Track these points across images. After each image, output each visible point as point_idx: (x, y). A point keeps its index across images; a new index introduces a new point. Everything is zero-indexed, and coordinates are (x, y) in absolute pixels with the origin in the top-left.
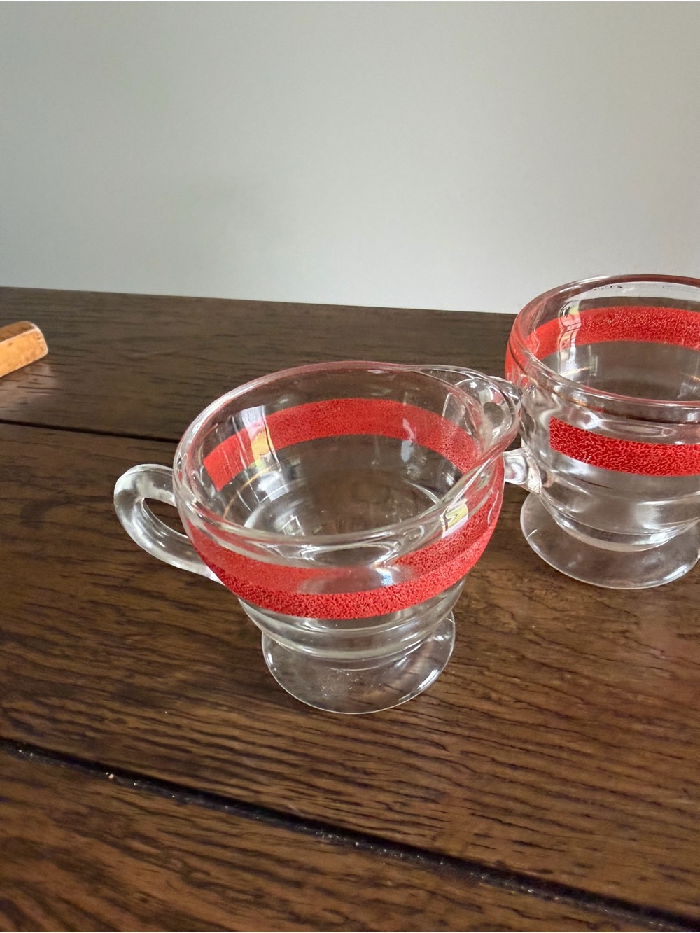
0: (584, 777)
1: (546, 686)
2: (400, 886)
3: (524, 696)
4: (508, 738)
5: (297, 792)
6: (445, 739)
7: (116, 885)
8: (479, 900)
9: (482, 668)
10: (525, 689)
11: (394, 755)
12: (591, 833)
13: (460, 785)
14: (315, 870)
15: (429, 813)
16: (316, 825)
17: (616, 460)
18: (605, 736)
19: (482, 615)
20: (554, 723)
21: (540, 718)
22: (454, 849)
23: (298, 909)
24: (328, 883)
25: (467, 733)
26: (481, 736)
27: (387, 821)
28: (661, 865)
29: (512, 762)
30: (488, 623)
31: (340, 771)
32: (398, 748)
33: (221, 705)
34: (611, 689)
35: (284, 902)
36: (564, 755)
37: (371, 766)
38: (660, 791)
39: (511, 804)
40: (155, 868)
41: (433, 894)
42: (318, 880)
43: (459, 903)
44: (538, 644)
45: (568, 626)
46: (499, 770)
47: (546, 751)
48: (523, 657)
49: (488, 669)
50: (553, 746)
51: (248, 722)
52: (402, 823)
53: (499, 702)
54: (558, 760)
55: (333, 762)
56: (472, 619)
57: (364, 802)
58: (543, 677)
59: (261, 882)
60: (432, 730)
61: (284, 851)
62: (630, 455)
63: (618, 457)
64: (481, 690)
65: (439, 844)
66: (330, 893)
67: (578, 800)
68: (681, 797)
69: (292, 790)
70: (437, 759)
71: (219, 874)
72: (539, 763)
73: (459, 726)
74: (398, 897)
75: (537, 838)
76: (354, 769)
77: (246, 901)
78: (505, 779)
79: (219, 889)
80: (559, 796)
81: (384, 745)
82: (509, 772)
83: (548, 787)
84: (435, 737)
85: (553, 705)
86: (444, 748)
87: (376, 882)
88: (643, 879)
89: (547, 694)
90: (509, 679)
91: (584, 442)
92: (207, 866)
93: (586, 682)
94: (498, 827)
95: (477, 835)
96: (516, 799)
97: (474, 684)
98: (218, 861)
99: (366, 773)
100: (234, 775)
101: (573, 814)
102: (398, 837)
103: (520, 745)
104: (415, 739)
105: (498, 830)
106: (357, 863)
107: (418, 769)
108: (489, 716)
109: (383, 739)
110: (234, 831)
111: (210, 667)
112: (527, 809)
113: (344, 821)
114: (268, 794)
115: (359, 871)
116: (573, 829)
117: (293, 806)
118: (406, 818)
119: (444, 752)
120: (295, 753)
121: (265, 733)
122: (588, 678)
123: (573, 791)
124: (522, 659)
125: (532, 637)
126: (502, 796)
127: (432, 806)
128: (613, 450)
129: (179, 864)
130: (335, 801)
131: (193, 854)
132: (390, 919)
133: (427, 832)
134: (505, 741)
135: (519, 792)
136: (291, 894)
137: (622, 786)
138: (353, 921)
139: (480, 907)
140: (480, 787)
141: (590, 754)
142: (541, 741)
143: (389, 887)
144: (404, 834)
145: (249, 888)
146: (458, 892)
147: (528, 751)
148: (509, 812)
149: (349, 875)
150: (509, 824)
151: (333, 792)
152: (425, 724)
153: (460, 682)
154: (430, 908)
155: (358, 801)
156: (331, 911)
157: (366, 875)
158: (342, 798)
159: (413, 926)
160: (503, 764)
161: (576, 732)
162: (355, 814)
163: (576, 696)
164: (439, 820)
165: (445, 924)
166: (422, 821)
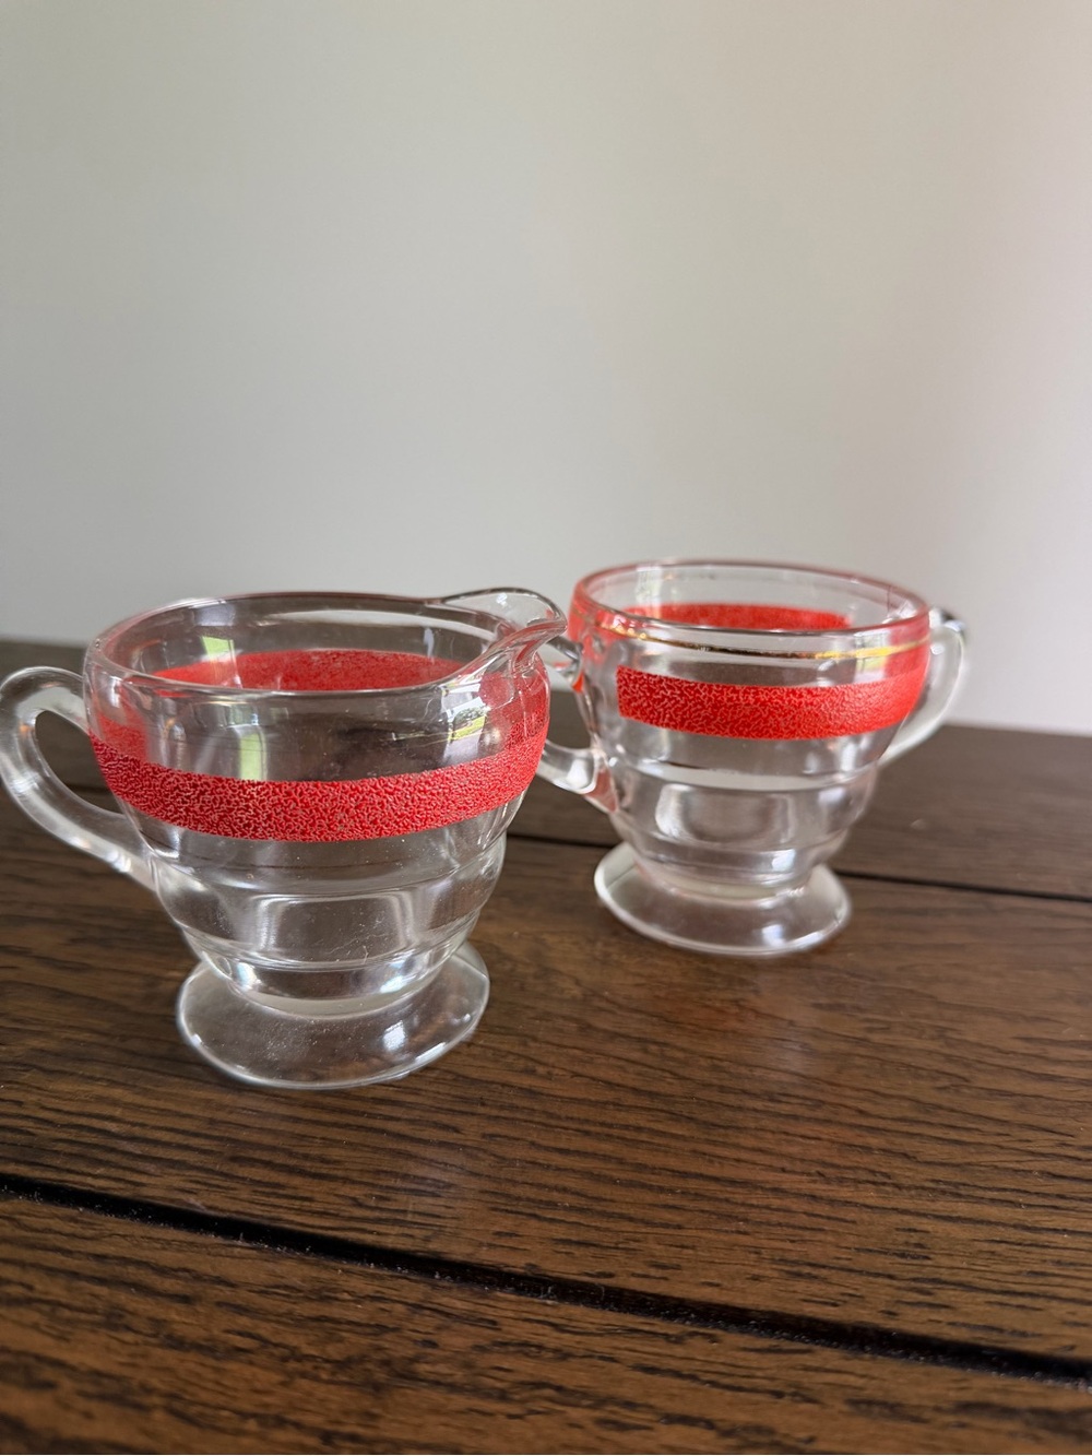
0: (673, 1163)
1: (619, 1058)
2: (360, 1299)
3: (588, 1070)
4: (559, 1118)
5: (205, 1184)
6: (458, 1121)
8: (490, 1313)
9: (526, 1038)
10: (589, 1062)
11: (373, 1140)
12: (679, 1227)
13: (476, 1175)
14: (218, 1281)
15: (422, 1208)
16: (229, 1228)
17: (699, 716)
18: (708, 1116)
19: (531, 980)
20: (630, 1099)
21: (610, 1095)
22: (458, 1251)
23: (181, 1330)
24: (242, 1297)
25: (495, 1112)
26: (518, 1115)
27: (351, 1218)
28: (783, 1261)
29: (562, 1145)
30: (540, 989)
31: (280, 1159)
32: (383, 1131)
33: (99, 1079)
34: (716, 1062)
35: (157, 1323)
36: (644, 1137)
37: (335, 1153)
38: (786, 1176)
39: (556, 1196)
41: (417, 1307)
42: (225, 1293)
44: (612, 1012)
45: (657, 993)
46: (541, 1157)
47: (615, 1132)
48: (590, 1026)
49: (535, 1039)
50: (627, 1127)
51: (139, 1100)
52: (378, 1221)
53: (549, 1077)
54: (636, 1143)
55: (273, 1149)
56: (516, 985)
57: (316, 1196)
58: (619, 1049)
59: (123, 1298)
60: (439, 1110)
61: (168, 1258)
62: (714, 706)
63: (701, 710)
64: (521, 1064)
65: (434, 1246)
66: (241, 1310)
67: (661, 1190)
68: (815, 1182)
69: (198, 1182)
70: (442, 1144)
71: (51, 1288)
72: (606, 1147)
73: (483, 1104)
74: (358, 1313)
75: (592, 1236)
76: (306, 1157)
77: (91, 1323)
78: (548, 1166)
79: (46, 1308)
80: (630, 1184)
81: (360, 1128)
82: (558, 1160)
83: (615, 1175)
84: (444, 1119)
85: (630, 1080)
86: (456, 1130)
87: (324, 1295)
88: (756, 1278)
89: (622, 1067)
90: (564, 1050)
91: (658, 694)
92: (30, 1277)
93: (680, 1055)
94: (533, 1223)
95: (499, 1234)
96: (565, 1190)
97: (512, 1057)
98: (52, 1272)
99: (325, 1161)
100: (101, 1163)
101: (652, 1205)
102: (369, 1239)
103: (576, 1126)
104: (412, 1122)
105: (532, 1228)
106: (294, 1270)
107: (410, 1156)
108: (531, 1093)
109: (361, 1121)
110: (89, 1233)
111: (88, 1035)
112: (582, 1202)
113: (280, 1220)
114: (155, 1186)
115: (296, 1281)
116: (648, 1223)
117: (197, 1203)
118: (384, 1215)
119: (455, 1135)
120: (208, 1137)
121: (163, 1112)
122: (683, 1050)
123: (655, 1180)
124: (586, 1028)
125: (604, 1005)
126: (543, 1186)
127: (430, 1200)
128: (693, 699)
130: (268, 1195)
132: (341, 1340)
133: (416, 1232)
134: (553, 1122)
135: (571, 1182)
136: (175, 1315)
137: (729, 1172)
138: (276, 1345)
139: (494, 1323)
140: (509, 1176)
141: (682, 1136)
142: (609, 1121)
143: (344, 1301)
144: (379, 1234)
145: (100, 1305)
146: (459, 1304)
147: (587, 1133)
148: (552, 1205)
149: (278, 1287)
150: (552, 1221)
151: (267, 1184)
152: (429, 1102)
153: (490, 1053)
154: (411, 1326)
155: (307, 1195)
156: (240, 1334)
157: (307, 1286)
158: (281, 1192)
159: (379, 1349)
160: (547, 1149)
161: (662, 1111)
162: (300, 1211)
163: (663, 1070)
164: (438, 1217)
165: (434, 1345)
166: (409, 1218)
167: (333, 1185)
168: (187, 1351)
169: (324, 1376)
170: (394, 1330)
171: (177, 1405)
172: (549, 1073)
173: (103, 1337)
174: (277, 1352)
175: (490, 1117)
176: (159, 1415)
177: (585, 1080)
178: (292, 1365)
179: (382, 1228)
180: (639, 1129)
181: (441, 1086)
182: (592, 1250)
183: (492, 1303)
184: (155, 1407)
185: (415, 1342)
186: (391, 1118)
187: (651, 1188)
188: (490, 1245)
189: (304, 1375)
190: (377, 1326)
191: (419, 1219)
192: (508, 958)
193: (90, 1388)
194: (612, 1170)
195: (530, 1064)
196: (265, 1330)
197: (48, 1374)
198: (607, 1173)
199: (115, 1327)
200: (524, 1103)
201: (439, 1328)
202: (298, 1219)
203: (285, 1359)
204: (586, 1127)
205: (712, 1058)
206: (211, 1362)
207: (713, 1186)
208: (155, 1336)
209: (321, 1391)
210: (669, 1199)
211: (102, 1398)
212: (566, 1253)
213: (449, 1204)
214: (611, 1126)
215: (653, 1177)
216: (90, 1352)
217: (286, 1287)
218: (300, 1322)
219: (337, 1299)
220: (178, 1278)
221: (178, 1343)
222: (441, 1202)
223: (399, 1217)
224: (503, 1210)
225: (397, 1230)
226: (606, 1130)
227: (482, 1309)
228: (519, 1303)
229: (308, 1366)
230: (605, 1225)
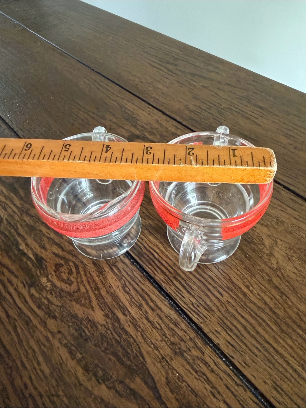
0: (266, 336)
2: (182, 330)
3: (263, 295)
6: (224, 293)
7: (105, 278)
8: (204, 350)
9: (253, 275)
10: (264, 292)
12: (256, 356)
13: (220, 311)
14: (159, 308)
15: (204, 314)
16: (167, 296)
18: (285, 328)
19: (265, 256)
20: (268, 311)
21: (263, 306)
22: (206, 330)
23: (150, 317)
24: (162, 315)
25: (233, 295)
26: (238, 299)
27: (190, 308)
28: (275, 383)
29: (244, 315)
30: (266, 260)
31: (183, 283)
32: (206, 286)
35: (147, 312)
36: (264, 324)
37: (195, 287)
38: (293, 359)
39: (234, 328)
40: (117, 280)
41: (191, 339)
42: (160, 312)
43: (197, 347)
44: (281, 279)
45: (298, 279)
46: (236, 315)
47: (258, 318)
48: (271, 280)
49: (255, 277)
50: (262, 319)
51: (164, 250)
52: (194, 311)
54: (260, 325)
55: (183, 279)
56: (260, 255)
57: (186, 297)
58: (274, 292)
59: (143, 303)
60: (221, 287)
61: (154, 297)
64: (248, 283)
65: (202, 326)
66: (161, 318)
67: (259, 342)
68: (299, 366)
69: (166, 280)
70: (217, 298)
71: (133, 293)
72: (253, 322)
73: (232, 291)
74: (181, 333)
75: (236, 345)
76: (188, 285)
77: (136, 305)
78: (237, 319)
79: (131, 297)
80: (252, 336)
82: (240, 318)
83: (251, 331)
84: (221, 290)
85: (271, 305)
86: (222, 296)
87: (176, 324)
88: (265, 382)
89: (271, 299)
90: (260, 285)
92: (131, 288)
93: (290, 303)
94: (225, 333)
95: (216, 331)
96: (236, 328)
97: (246, 280)
99: (191, 288)
100: (151, 265)
101: (254, 346)
102: (190, 315)
103: (249, 310)
105: (224, 334)
106: (173, 315)
108: (245, 294)
110: (143, 282)
112: (238, 334)
113: (176, 299)
114: (158, 277)
115: (172, 317)
116: (250, 350)
117: (164, 285)
119: (221, 297)
120: (172, 268)
122: (292, 302)
124: (270, 281)
125: (280, 275)
126: (232, 324)
127: (207, 312)
129: (124, 283)
130: (177, 291)
131: (129, 282)
132: (174, 338)
133: (200, 319)
134: (245, 306)
136: (150, 312)
138: (163, 331)
139: (204, 353)
140: (227, 316)
141: (274, 330)
142: (258, 314)
143: (179, 328)
144: (193, 315)
145: (139, 302)
146: (199, 344)
147: (251, 315)
148: (231, 330)
149: (169, 317)
150: (229, 335)
151: (178, 288)
152: (220, 284)
153: (242, 276)
154: (188, 343)
155: (184, 296)
156: (158, 324)
157: (174, 320)
158: (180, 292)
159: (180, 344)
160: (239, 314)
161: (274, 319)
162: (181, 299)
163: (282, 306)
164: (206, 318)
165: (190, 351)
166: (201, 315)
167: (190, 296)
168: (149, 322)
169: (168, 344)
170: (185, 342)
171: (143, 333)
172: (252, 290)
173: (137, 309)
174: (163, 332)
175: (231, 296)
176: (139, 333)
177: (260, 298)
178: (164, 337)
179: (194, 314)
180: (264, 321)
181: (225, 280)
182: (233, 348)
183: (206, 348)
184: (139, 331)
185: (187, 348)
186: (210, 284)
187: (256, 340)
188: (213, 333)
189: (165, 341)
190: (182, 338)
191: (202, 316)
192: (264, 244)
193: (131, 320)
194: (251, 329)
195: (250, 285)
196: (163, 326)
197: (126, 313)
198: (249, 329)
199: (139, 309)
200: (241, 296)
201: (193, 347)
202: (180, 301)
203: (163, 335)
204: (252, 313)
205: (298, 310)
206: (151, 327)
207: (272, 350)
208: (145, 315)
209: (166, 347)
210: (259, 347)
211: (133, 324)
212: (227, 346)
213: (210, 316)
214: (258, 316)
215: (259, 338)
216: (134, 311)
217: (170, 318)
218: (169, 328)
219: (178, 327)
220: (153, 303)
221: (147, 319)
222: (209, 314)
223: (199, 313)
224: (220, 325)
225: (196, 316)
226: (256, 316)
227: (203, 348)
228: (211, 352)
229: (167, 339)
230: (240, 344)
